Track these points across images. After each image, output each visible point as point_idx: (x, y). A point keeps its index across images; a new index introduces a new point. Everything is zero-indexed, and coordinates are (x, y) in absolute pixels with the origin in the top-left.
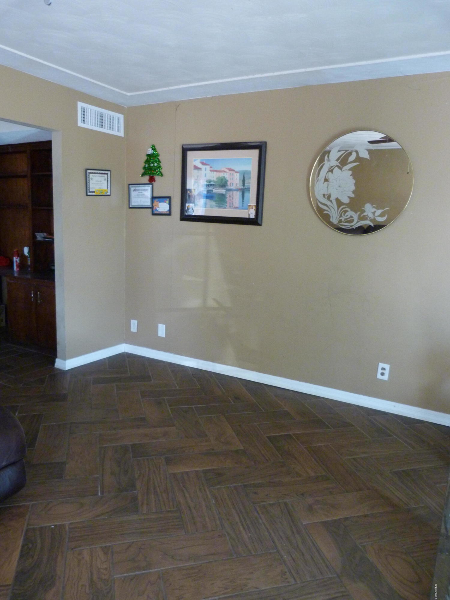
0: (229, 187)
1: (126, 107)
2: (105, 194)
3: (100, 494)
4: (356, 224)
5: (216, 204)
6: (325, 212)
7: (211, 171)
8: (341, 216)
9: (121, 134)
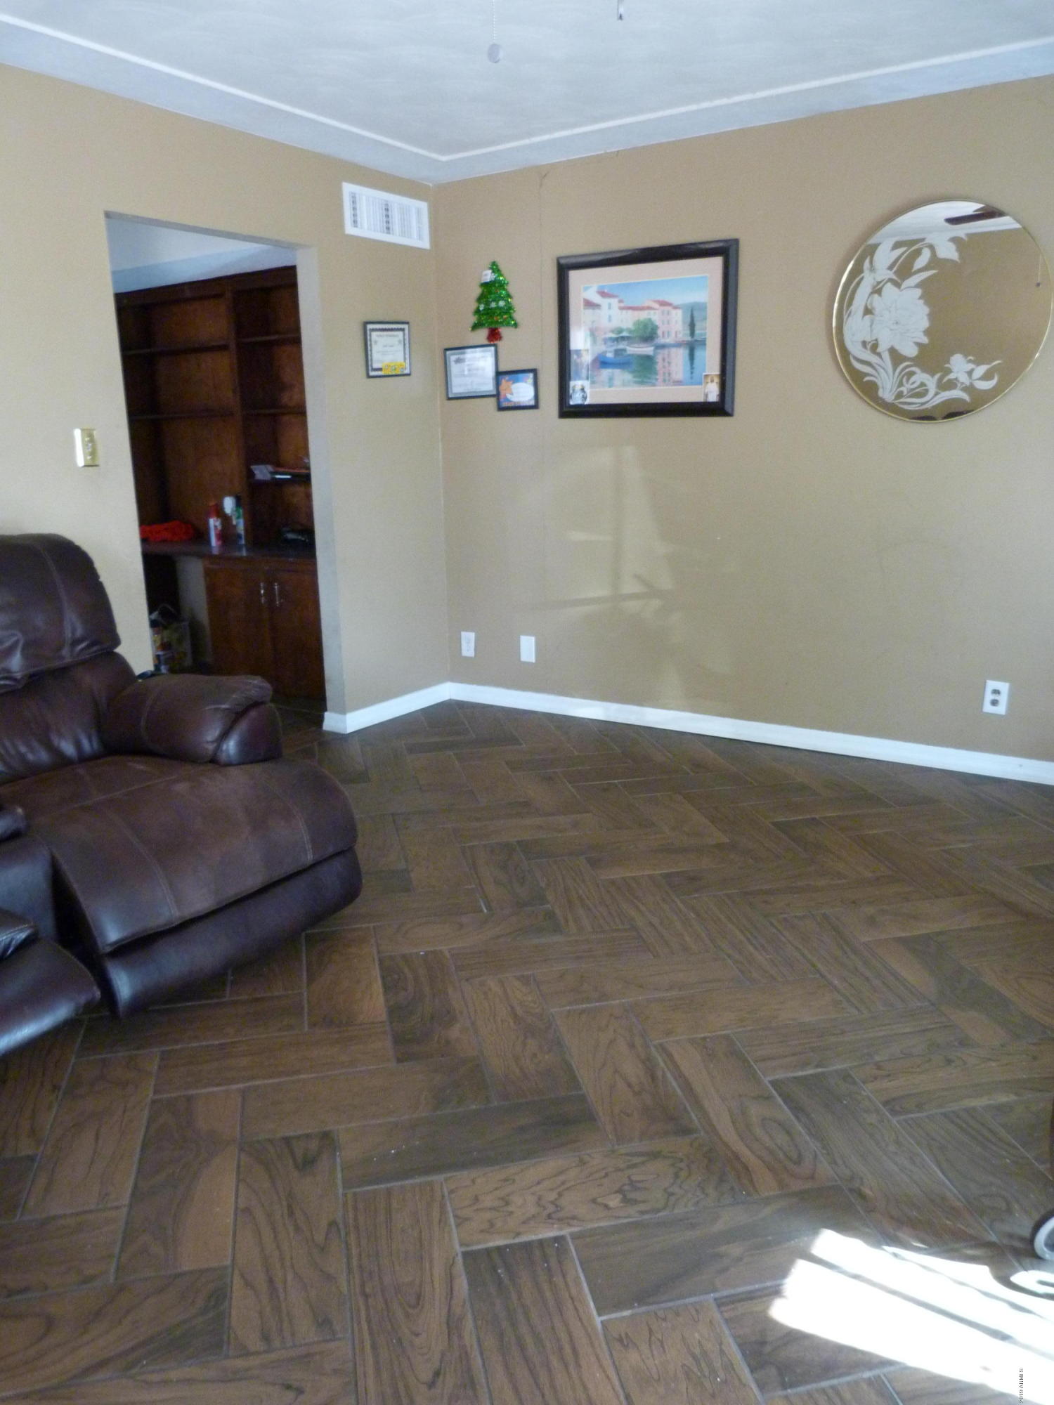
0: (661, 341)
1: (431, 185)
2: (399, 373)
3: (485, 911)
4: (935, 398)
5: (635, 377)
6: (867, 379)
7: (622, 309)
8: (901, 384)
9: (425, 244)
